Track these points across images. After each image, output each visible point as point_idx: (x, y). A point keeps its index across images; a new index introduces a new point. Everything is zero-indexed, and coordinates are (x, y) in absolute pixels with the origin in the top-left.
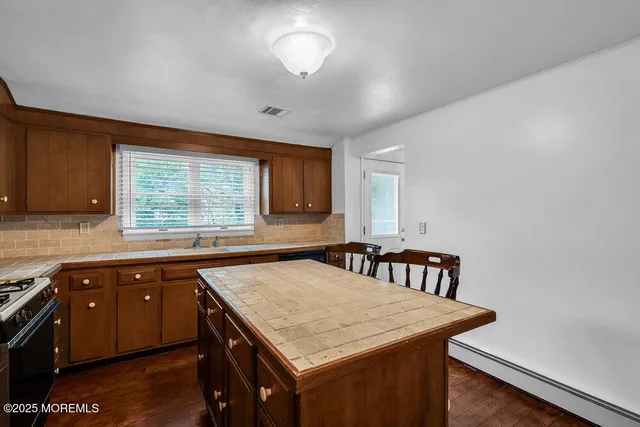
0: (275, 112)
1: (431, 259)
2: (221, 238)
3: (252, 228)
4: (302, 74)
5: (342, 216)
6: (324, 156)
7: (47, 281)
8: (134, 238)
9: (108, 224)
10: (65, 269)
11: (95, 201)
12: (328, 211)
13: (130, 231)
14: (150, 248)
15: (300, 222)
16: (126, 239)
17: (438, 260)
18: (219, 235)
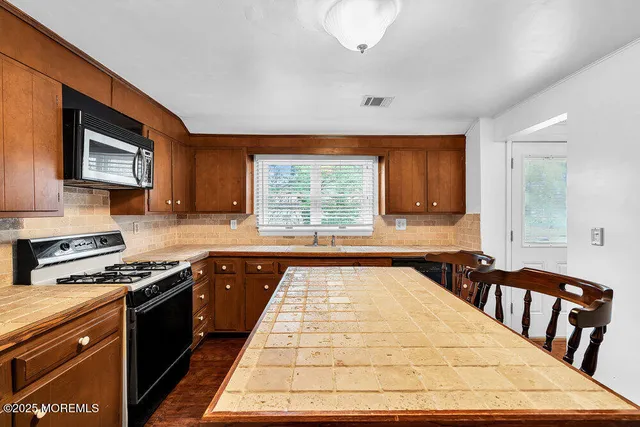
0: (377, 102)
1: (569, 288)
2: (338, 237)
3: (370, 228)
4: (360, 47)
5: (477, 217)
6: (456, 146)
7: (188, 265)
8: (267, 234)
9: (249, 222)
10: (212, 256)
11: (235, 203)
12: (461, 210)
13: (264, 228)
14: (278, 243)
15: (427, 223)
16: (262, 234)
17: (579, 291)
18: (335, 234)
